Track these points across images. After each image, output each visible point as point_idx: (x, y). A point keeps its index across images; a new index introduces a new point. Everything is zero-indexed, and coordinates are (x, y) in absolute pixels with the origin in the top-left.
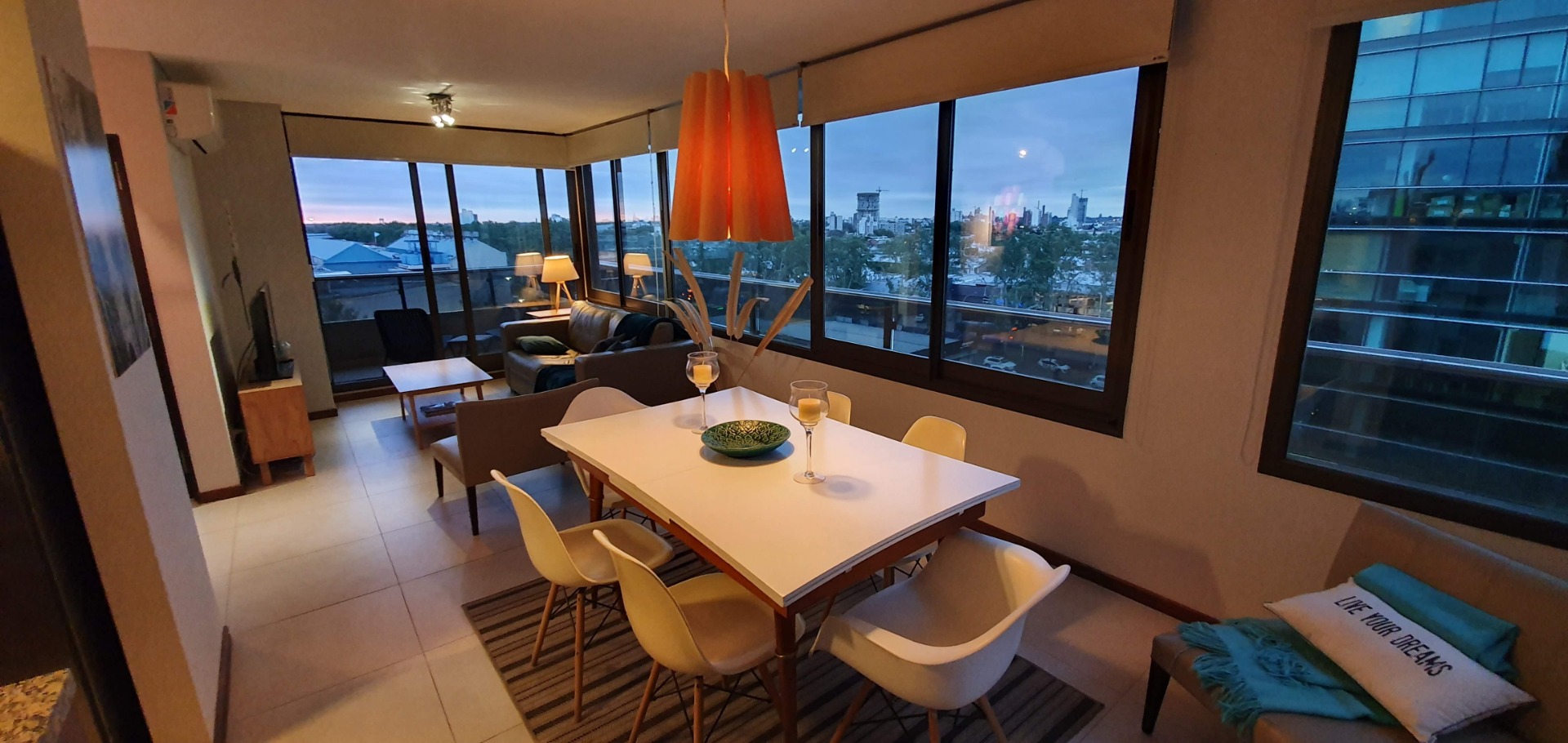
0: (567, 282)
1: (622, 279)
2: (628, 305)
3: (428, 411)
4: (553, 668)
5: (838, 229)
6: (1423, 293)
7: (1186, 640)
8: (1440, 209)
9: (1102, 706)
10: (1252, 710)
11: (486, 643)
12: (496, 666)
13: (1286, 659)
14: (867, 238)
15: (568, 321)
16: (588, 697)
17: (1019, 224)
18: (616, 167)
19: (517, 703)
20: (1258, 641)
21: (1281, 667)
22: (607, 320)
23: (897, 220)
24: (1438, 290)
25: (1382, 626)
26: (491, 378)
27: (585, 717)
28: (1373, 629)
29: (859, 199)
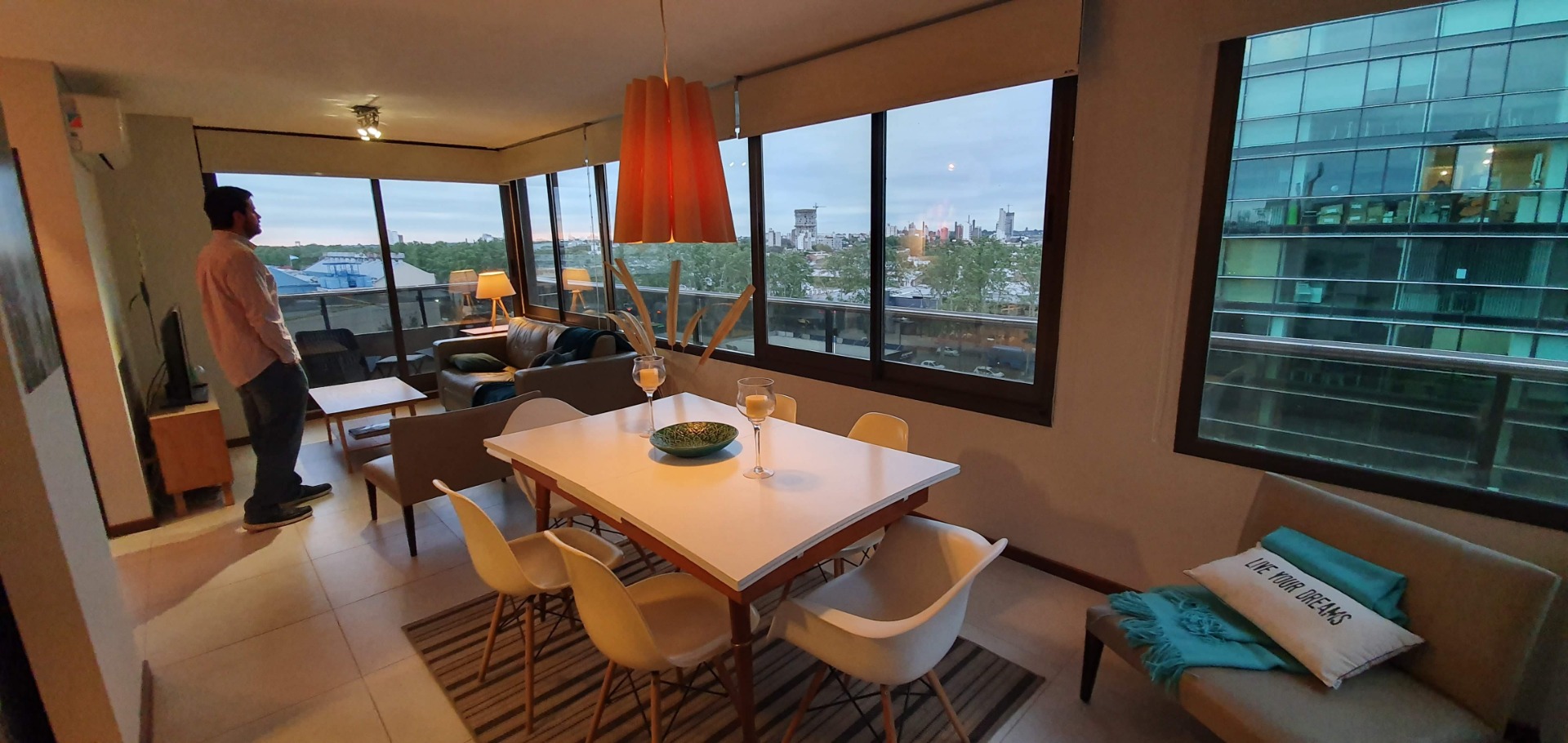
0: (502, 298)
1: (561, 293)
2: (568, 320)
3: (358, 435)
4: (501, 683)
5: (776, 245)
6: (1317, 295)
7: (1117, 609)
8: (1329, 217)
9: (1043, 679)
10: (1176, 667)
11: (430, 663)
12: (441, 685)
13: (1205, 619)
14: (806, 253)
15: (505, 337)
16: (540, 709)
17: (952, 238)
18: (552, 183)
19: (465, 719)
20: (1180, 606)
21: (1201, 626)
22: (545, 335)
23: (834, 236)
24: (1331, 291)
25: (1290, 584)
26: (425, 396)
27: (538, 728)
28: (1280, 586)
29: (796, 216)
